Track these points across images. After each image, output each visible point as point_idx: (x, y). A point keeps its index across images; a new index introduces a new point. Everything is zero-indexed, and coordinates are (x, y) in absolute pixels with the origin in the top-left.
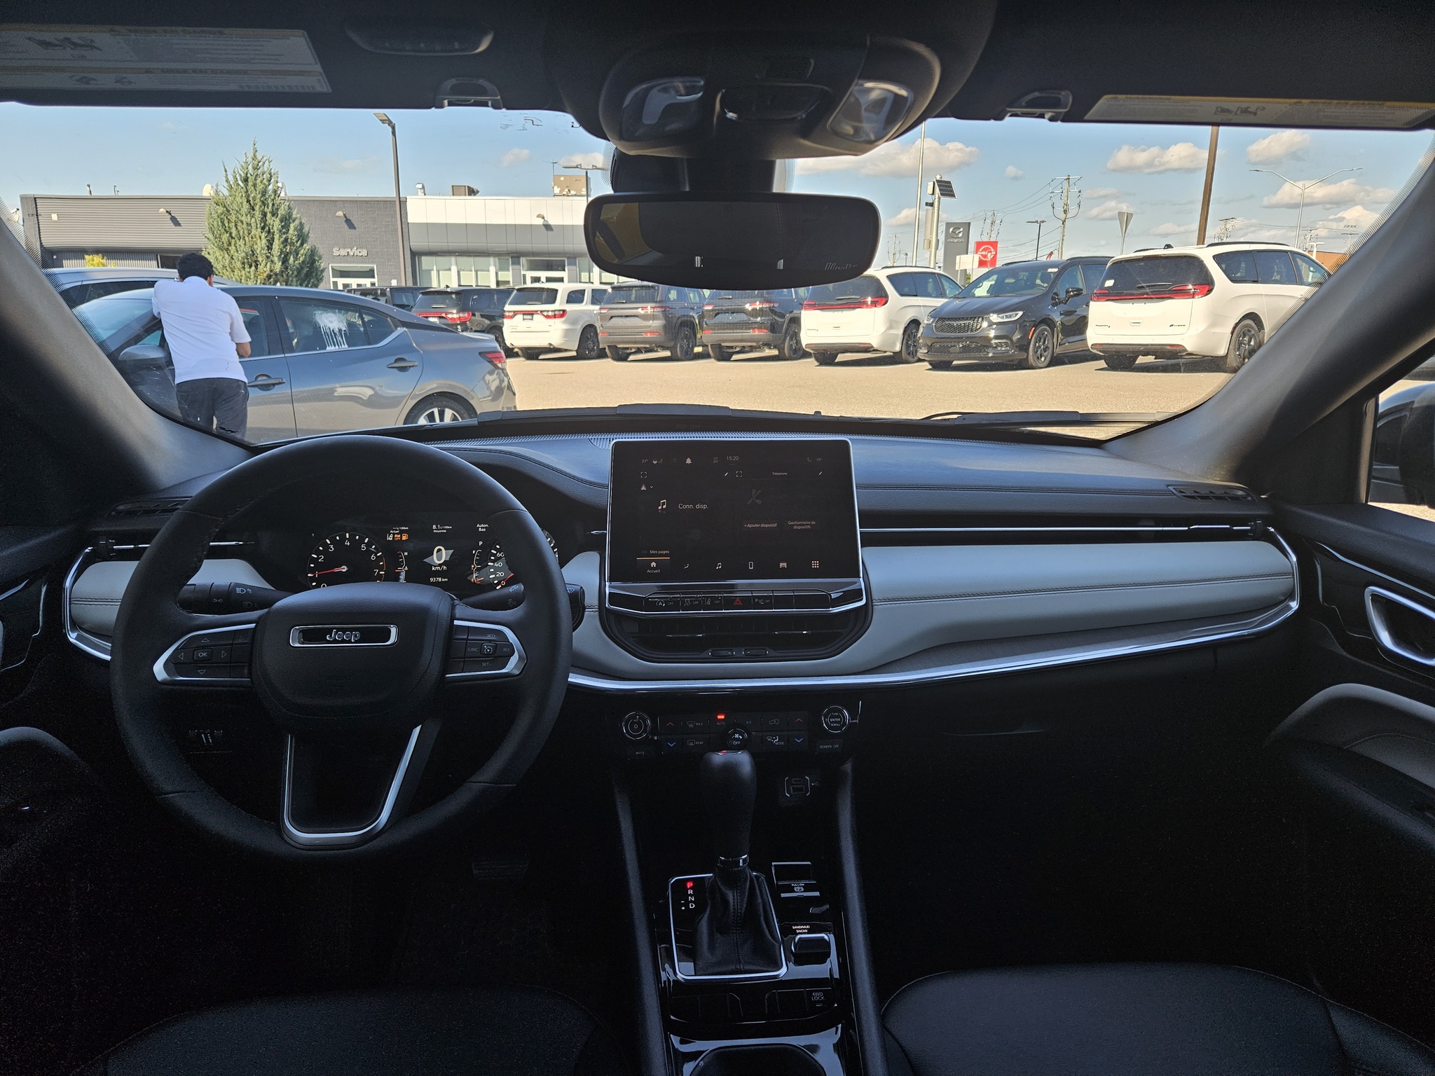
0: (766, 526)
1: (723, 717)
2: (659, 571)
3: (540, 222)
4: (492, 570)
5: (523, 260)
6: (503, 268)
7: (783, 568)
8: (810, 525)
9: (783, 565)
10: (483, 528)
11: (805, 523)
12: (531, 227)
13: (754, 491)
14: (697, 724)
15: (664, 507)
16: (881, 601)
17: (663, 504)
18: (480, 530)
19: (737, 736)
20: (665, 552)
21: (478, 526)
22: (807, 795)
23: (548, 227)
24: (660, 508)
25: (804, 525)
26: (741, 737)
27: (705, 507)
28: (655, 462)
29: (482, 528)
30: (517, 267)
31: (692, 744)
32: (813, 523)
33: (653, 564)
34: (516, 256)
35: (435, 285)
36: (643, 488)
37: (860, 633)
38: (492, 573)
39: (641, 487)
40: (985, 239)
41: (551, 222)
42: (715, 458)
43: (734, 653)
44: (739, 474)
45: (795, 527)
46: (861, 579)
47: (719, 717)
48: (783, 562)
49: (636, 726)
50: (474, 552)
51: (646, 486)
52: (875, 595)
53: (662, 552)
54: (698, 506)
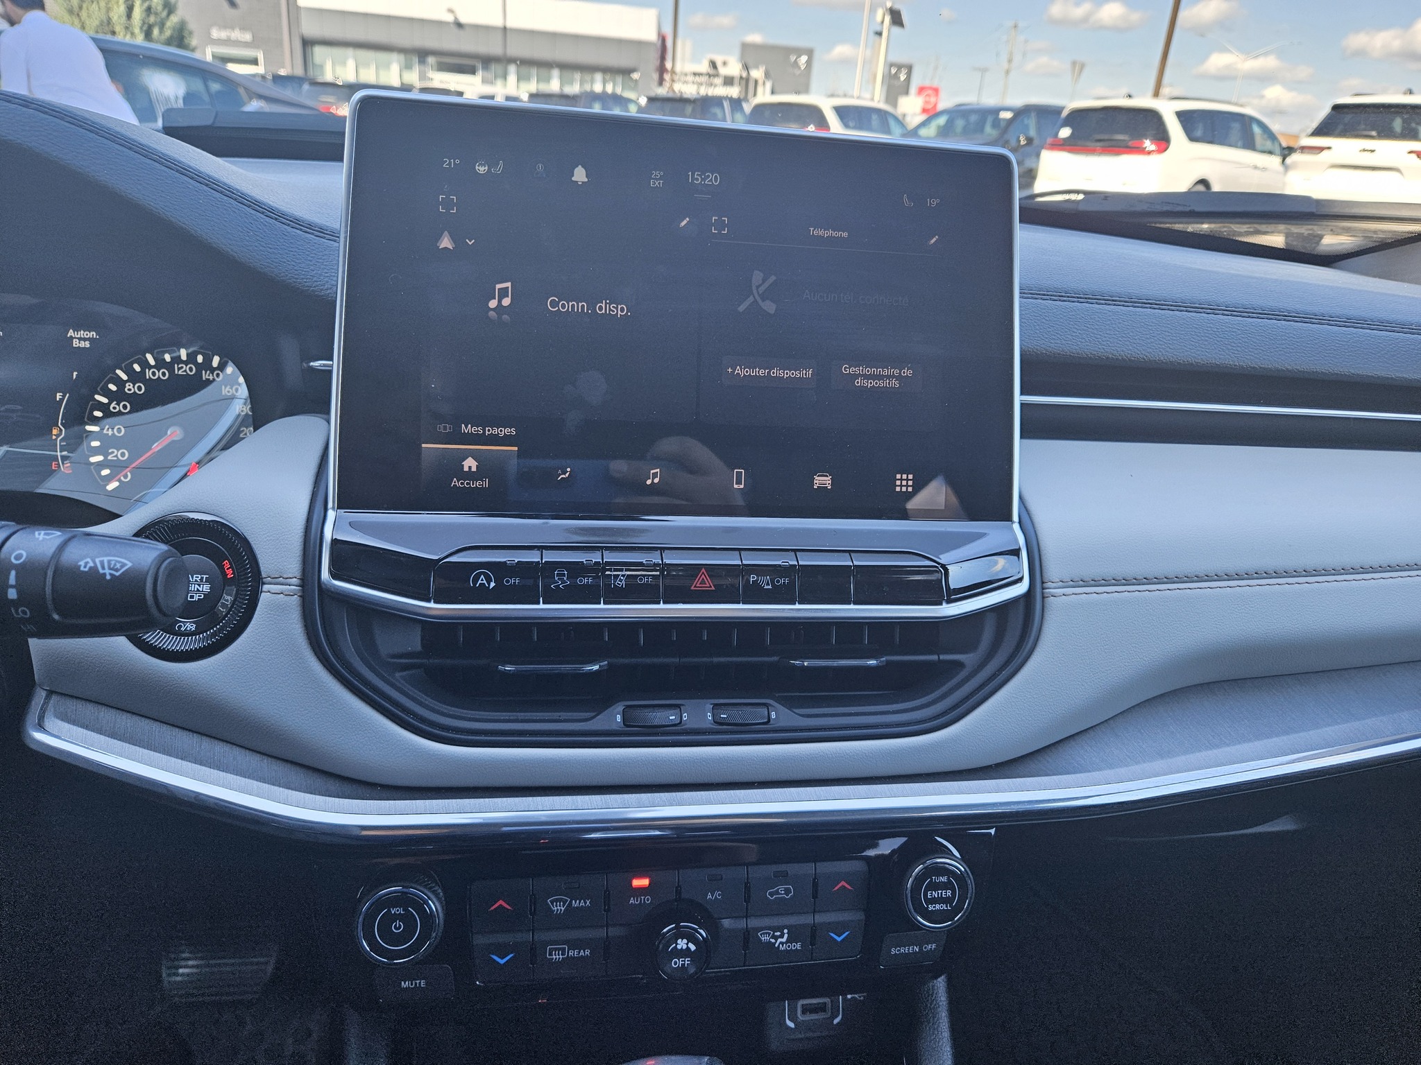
0: (787, 374)
1: (645, 882)
2: (486, 484)
3: (450, 18)
4: (95, 444)
5: (431, 60)
6: (408, 67)
7: (822, 489)
8: (899, 378)
9: (823, 481)
10: (85, 340)
11: (886, 372)
12: (440, 24)
13: (757, 277)
14: (575, 904)
15: (506, 302)
16: (1064, 584)
17: (503, 293)
18: (76, 343)
19: (682, 944)
20: (507, 431)
21: (71, 333)
22: (836, 1021)
23: (459, 25)
24: (493, 304)
25: (880, 377)
26: (692, 947)
27: (620, 310)
28: (482, 169)
29: (80, 339)
30: (422, 68)
31: (557, 957)
32: (907, 372)
33: (470, 464)
34: (422, 54)
35: (328, 77)
36: (446, 243)
37: (1005, 673)
38: (96, 451)
39: (438, 237)
40: (927, 83)
41: (463, 20)
42: (657, 174)
43: (685, 716)
44: (720, 225)
45: (859, 382)
46: (1016, 527)
47: (636, 883)
48: (822, 471)
49: (397, 927)
50: (59, 396)
51: (453, 239)
52: (1054, 570)
53: (495, 431)
54: (603, 307)
